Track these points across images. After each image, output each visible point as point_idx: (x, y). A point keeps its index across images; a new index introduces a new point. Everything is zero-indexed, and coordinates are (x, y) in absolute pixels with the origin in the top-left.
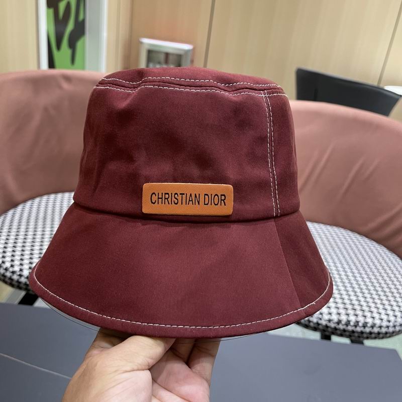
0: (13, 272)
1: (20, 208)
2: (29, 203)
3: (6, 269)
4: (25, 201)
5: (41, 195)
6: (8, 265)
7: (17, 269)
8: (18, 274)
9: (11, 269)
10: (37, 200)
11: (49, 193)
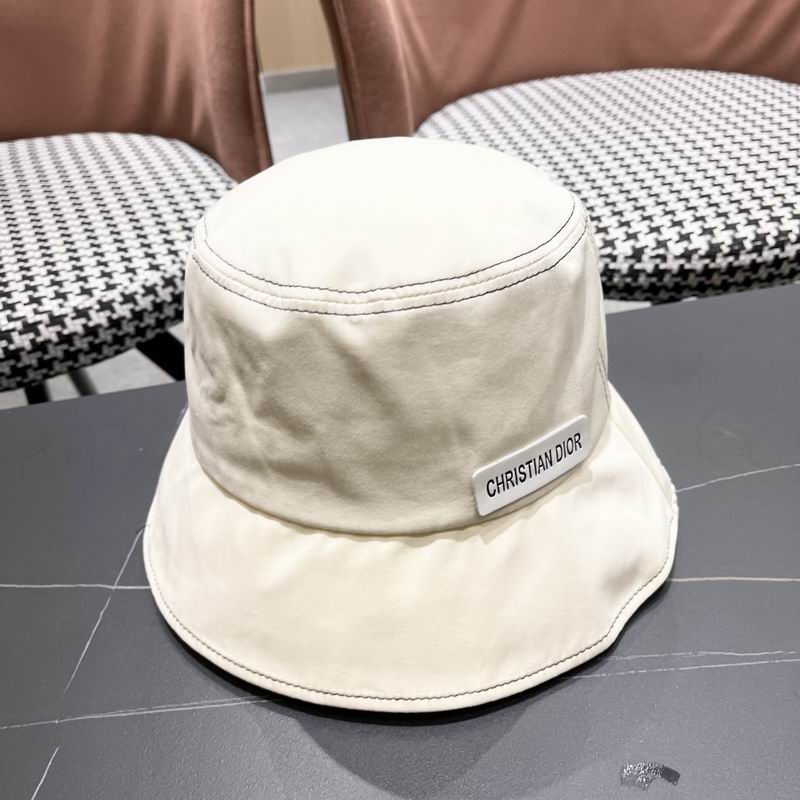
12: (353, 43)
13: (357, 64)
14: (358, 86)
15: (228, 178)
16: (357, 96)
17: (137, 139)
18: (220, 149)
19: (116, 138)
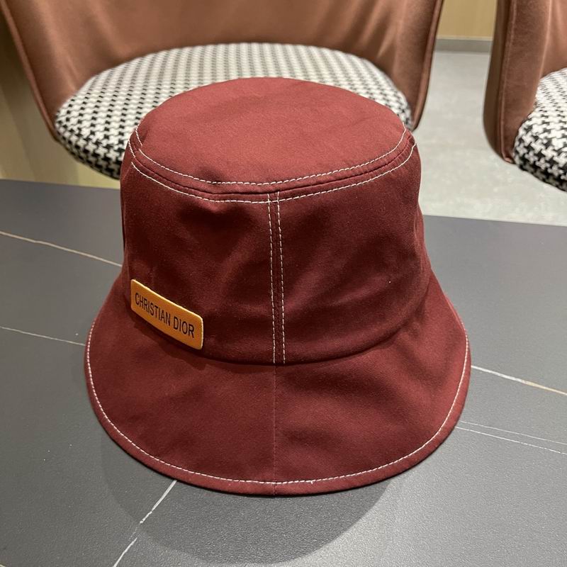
0: (109, 147)
1: (120, 68)
2: (135, 62)
3: (97, 143)
4: (129, 59)
5: (156, 50)
6: (100, 136)
7: (114, 140)
8: (116, 148)
9: (105, 143)
10: (149, 58)
11: (168, 48)
12: (518, 6)
13: (516, 22)
14: (512, 37)
15: (395, 90)
16: (509, 45)
17: (340, 55)
18: (396, 69)
19: (327, 52)
